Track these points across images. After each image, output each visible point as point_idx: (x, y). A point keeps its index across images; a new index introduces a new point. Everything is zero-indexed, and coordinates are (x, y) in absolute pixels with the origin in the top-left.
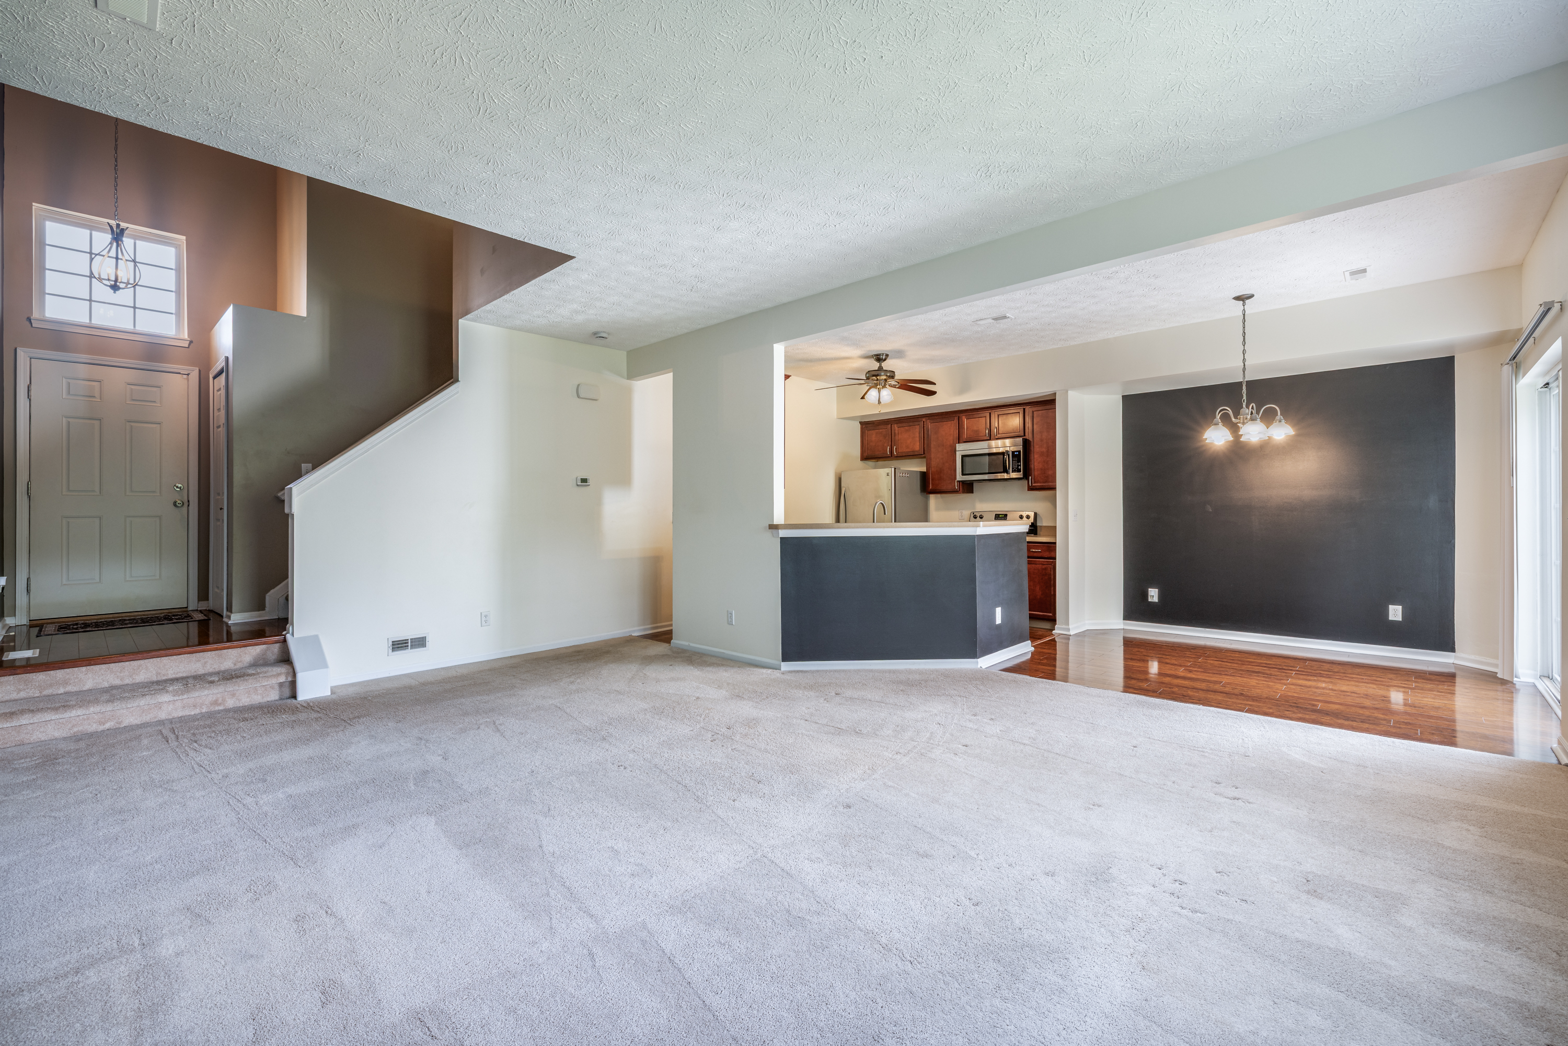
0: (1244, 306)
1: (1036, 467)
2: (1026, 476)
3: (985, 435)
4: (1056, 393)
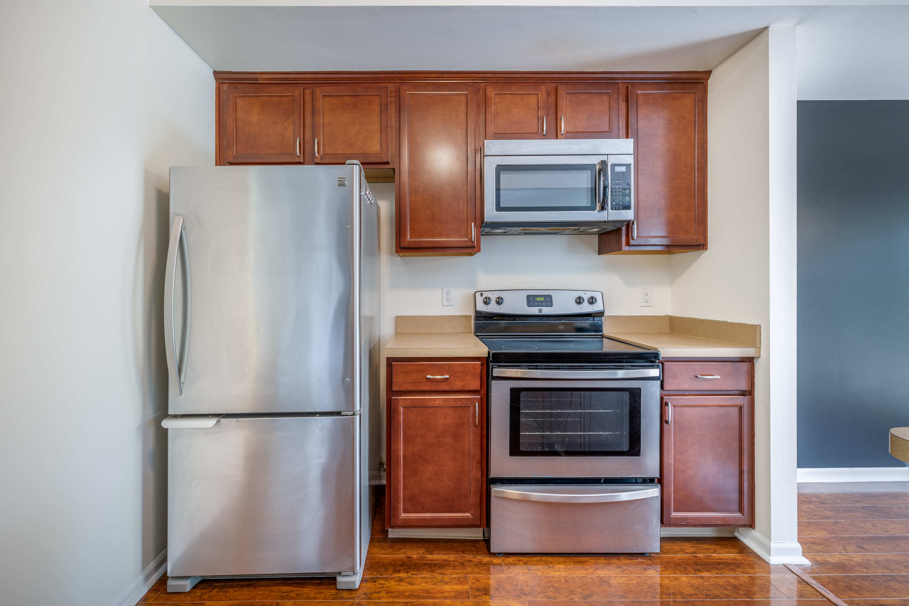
3: (536, 131)
4: (766, 28)
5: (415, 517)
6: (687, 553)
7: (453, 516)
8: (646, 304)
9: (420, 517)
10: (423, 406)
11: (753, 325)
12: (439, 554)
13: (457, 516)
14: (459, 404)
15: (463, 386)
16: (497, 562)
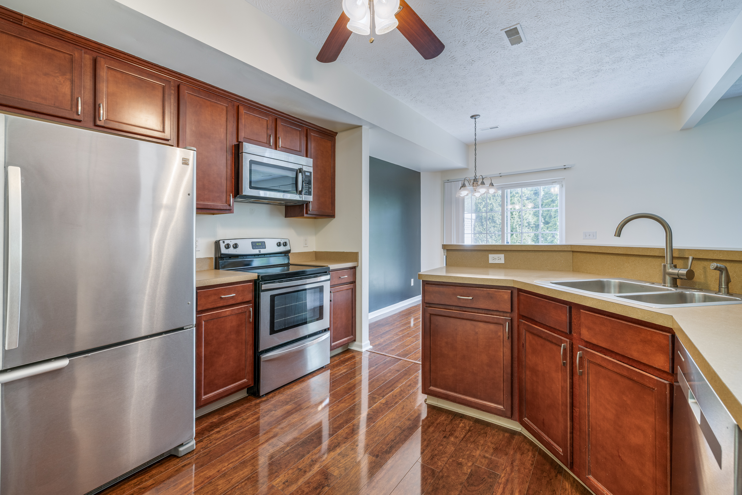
3: (266, 142)
4: (361, 126)
5: (212, 395)
6: (337, 360)
7: (236, 385)
8: (305, 246)
9: (216, 393)
10: (218, 317)
11: (356, 252)
12: (229, 412)
13: (239, 384)
14: (240, 311)
15: (243, 299)
16: (265, 399)
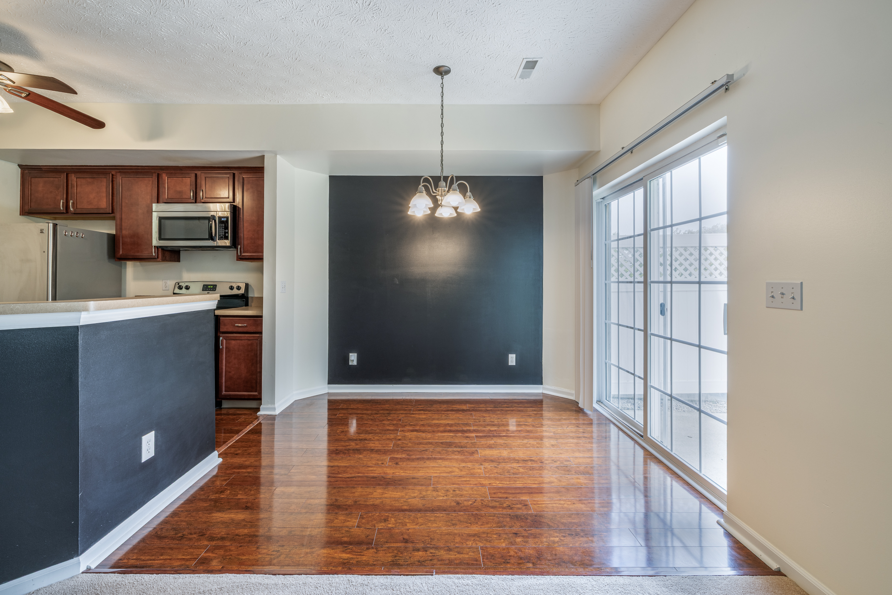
0: (442, 79)
1: (245, 236)
2: (235, 244)
3: (189, 197)
